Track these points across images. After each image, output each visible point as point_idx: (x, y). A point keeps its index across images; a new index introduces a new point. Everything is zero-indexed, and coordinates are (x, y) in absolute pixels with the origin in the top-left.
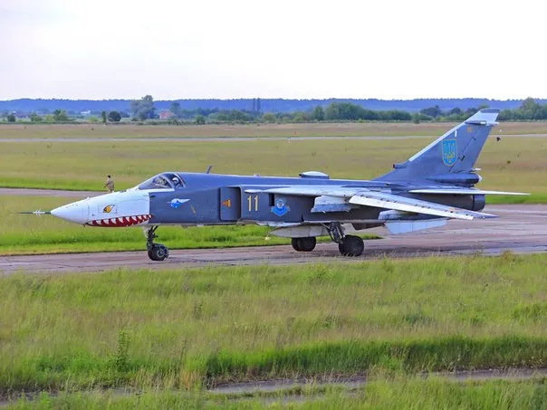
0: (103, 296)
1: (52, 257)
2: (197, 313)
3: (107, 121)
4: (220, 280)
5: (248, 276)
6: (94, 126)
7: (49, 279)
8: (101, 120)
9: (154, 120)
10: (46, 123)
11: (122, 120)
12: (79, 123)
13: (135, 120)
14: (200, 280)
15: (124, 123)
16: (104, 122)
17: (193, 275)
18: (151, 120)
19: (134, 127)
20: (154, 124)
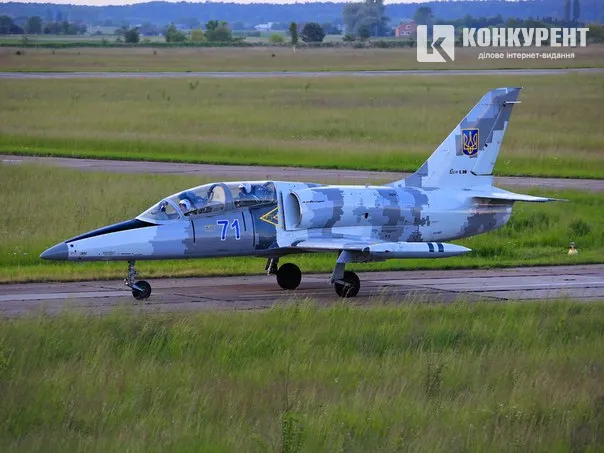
0: (265, 351)
1: (180, 283)
2: (433, 386)
3: (300, 40)
4: (478, 326)
5: (530, 321)
6: (277, 50)
7: (170, 322)
8: (289, 39)
9: (385, 40)
10: (192, 45)
11: (327, 39)
12: (250, 45)
13: (349, 38)
14: (439, 326)
15: (329, 45)
16: (295, 41)
17: (429, 317)
18: (378, 39)
19: (349, 51)
20: (384, 45)
